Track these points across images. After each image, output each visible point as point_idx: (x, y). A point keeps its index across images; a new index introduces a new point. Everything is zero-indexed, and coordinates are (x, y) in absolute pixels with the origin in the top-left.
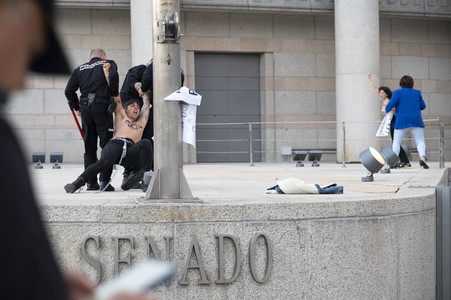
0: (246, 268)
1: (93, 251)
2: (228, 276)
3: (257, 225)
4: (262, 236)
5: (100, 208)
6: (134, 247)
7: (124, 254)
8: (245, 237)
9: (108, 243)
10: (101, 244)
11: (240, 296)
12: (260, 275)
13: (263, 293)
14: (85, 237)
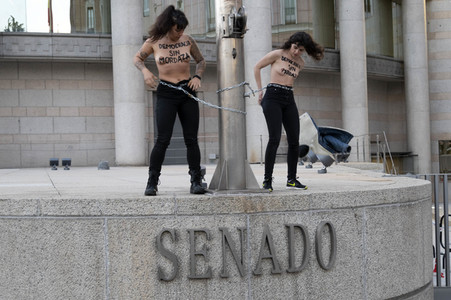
0: (313, 256)
1: (168, 244)
2: (297, 264)
3: (322, 213)
4: (328, 224)
5: (174, 200)
6: (209, 238)
7: (200, 246)
8: (312, 225)
9: (183, 236)
10: (175, 237)
11: (309, 283)
12: (326, 261)
13: (329, 279)
14: (159, 230)
